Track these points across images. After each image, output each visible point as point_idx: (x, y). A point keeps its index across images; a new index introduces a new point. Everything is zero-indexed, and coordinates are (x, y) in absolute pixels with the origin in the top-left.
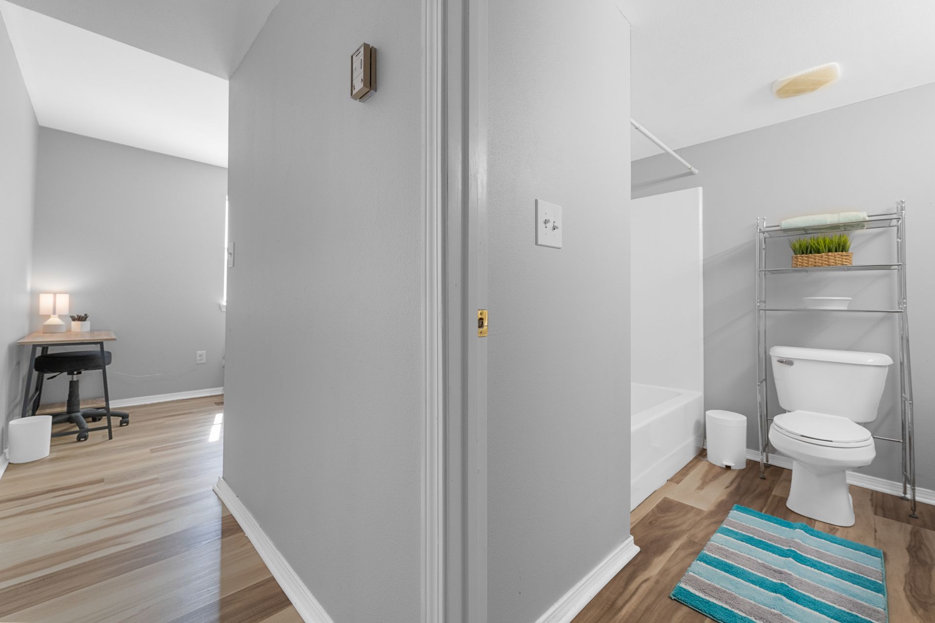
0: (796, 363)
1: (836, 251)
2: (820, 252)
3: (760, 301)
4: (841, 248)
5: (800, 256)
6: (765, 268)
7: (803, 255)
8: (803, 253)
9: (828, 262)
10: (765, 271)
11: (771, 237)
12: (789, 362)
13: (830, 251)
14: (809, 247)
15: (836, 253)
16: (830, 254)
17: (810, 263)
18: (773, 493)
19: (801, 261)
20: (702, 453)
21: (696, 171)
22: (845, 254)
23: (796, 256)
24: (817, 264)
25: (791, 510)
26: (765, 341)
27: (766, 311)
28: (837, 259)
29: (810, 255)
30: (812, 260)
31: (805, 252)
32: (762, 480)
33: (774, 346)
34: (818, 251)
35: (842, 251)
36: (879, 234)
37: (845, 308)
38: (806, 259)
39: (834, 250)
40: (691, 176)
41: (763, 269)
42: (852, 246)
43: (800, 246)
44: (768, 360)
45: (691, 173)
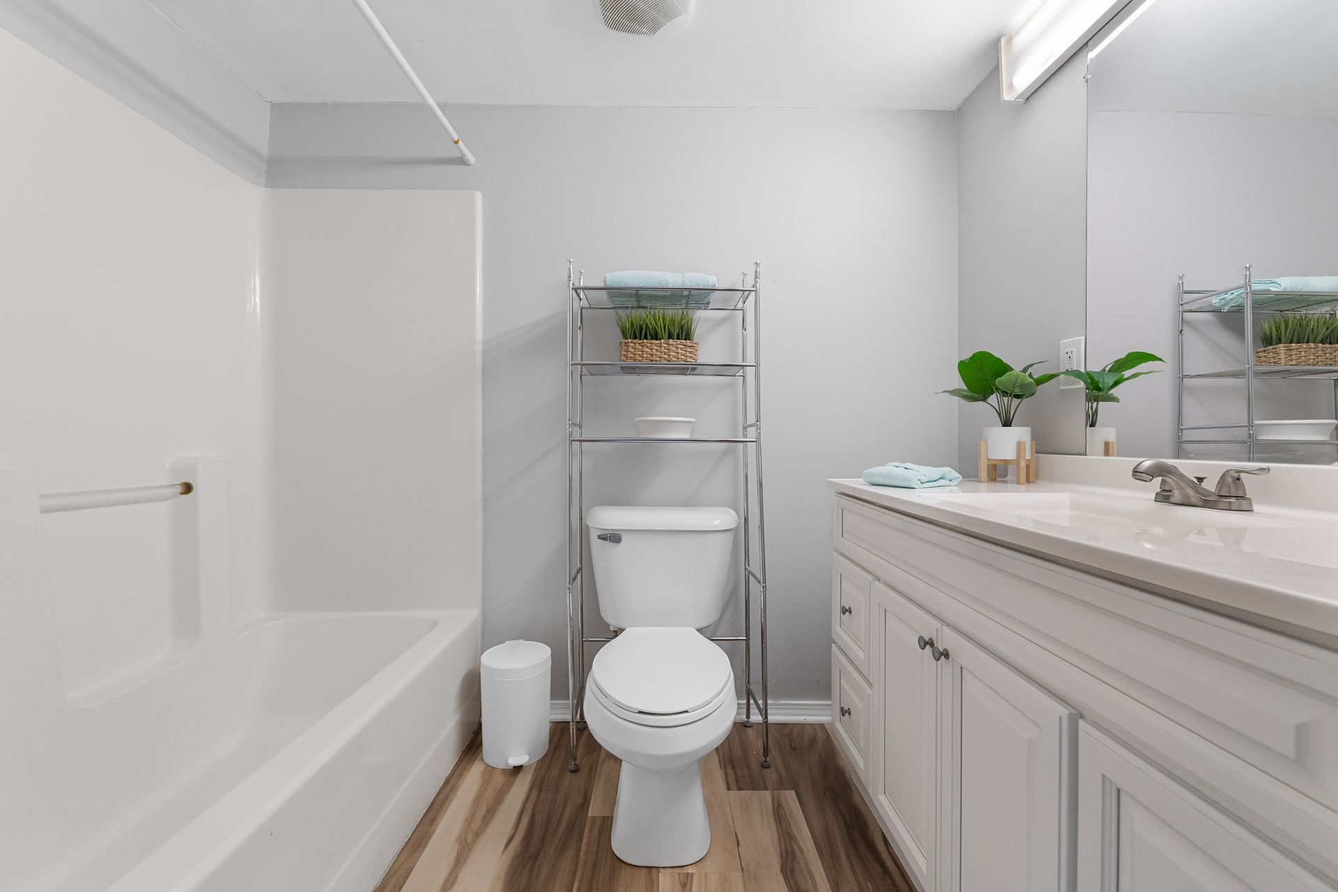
0: (625, 538)
1: (678, 338)
2: (660, 336)
3: (573, 424)
4: (684, 333)
5: (631, 342)
6: (582, 360)
7: (635, 341)
8: (635, 338)
9: (669, 356)
10: (582, 365)
11: (590, 308)
12: (613, 537)
13: (670, 337)
14: (644, 327)
15: (679, 341)
16: (671, 341)
17: (645, 355)
18: (589, 815)
19: (633, 350)
20: (472, 744)
21: (472, 159)
22: (690, 344)
23: (626, 341)
24: (654, 358)
25: (619, 859)
26: (580, 499)
27: (583, 443)
28: (680, 351)
29: (645, 341)
30: (647, 350)
31: (638, 336)
32: (573, 774)
33: (594, 507)
34: (656, 336)
35: (685, 339)
36: (722, 321)
37: (687, 436)
38: (640, 347)
39: (675, 336)
40: (461, 168)
41: (579, 361)
42: (698, 332)
43: (632, 325)
44: (584, 531)
45: (462, 161)
